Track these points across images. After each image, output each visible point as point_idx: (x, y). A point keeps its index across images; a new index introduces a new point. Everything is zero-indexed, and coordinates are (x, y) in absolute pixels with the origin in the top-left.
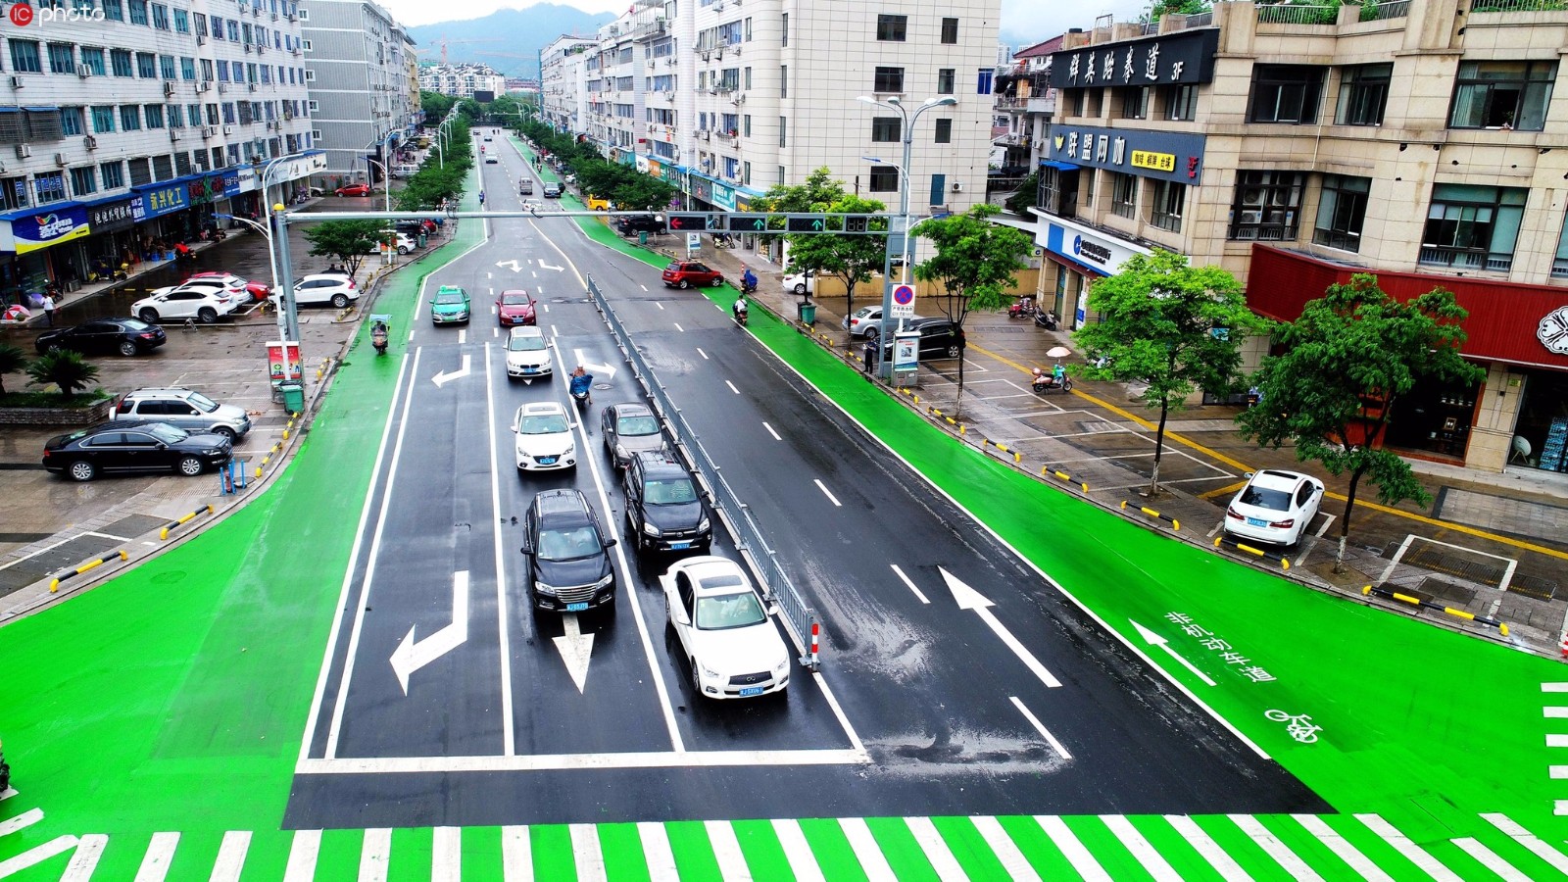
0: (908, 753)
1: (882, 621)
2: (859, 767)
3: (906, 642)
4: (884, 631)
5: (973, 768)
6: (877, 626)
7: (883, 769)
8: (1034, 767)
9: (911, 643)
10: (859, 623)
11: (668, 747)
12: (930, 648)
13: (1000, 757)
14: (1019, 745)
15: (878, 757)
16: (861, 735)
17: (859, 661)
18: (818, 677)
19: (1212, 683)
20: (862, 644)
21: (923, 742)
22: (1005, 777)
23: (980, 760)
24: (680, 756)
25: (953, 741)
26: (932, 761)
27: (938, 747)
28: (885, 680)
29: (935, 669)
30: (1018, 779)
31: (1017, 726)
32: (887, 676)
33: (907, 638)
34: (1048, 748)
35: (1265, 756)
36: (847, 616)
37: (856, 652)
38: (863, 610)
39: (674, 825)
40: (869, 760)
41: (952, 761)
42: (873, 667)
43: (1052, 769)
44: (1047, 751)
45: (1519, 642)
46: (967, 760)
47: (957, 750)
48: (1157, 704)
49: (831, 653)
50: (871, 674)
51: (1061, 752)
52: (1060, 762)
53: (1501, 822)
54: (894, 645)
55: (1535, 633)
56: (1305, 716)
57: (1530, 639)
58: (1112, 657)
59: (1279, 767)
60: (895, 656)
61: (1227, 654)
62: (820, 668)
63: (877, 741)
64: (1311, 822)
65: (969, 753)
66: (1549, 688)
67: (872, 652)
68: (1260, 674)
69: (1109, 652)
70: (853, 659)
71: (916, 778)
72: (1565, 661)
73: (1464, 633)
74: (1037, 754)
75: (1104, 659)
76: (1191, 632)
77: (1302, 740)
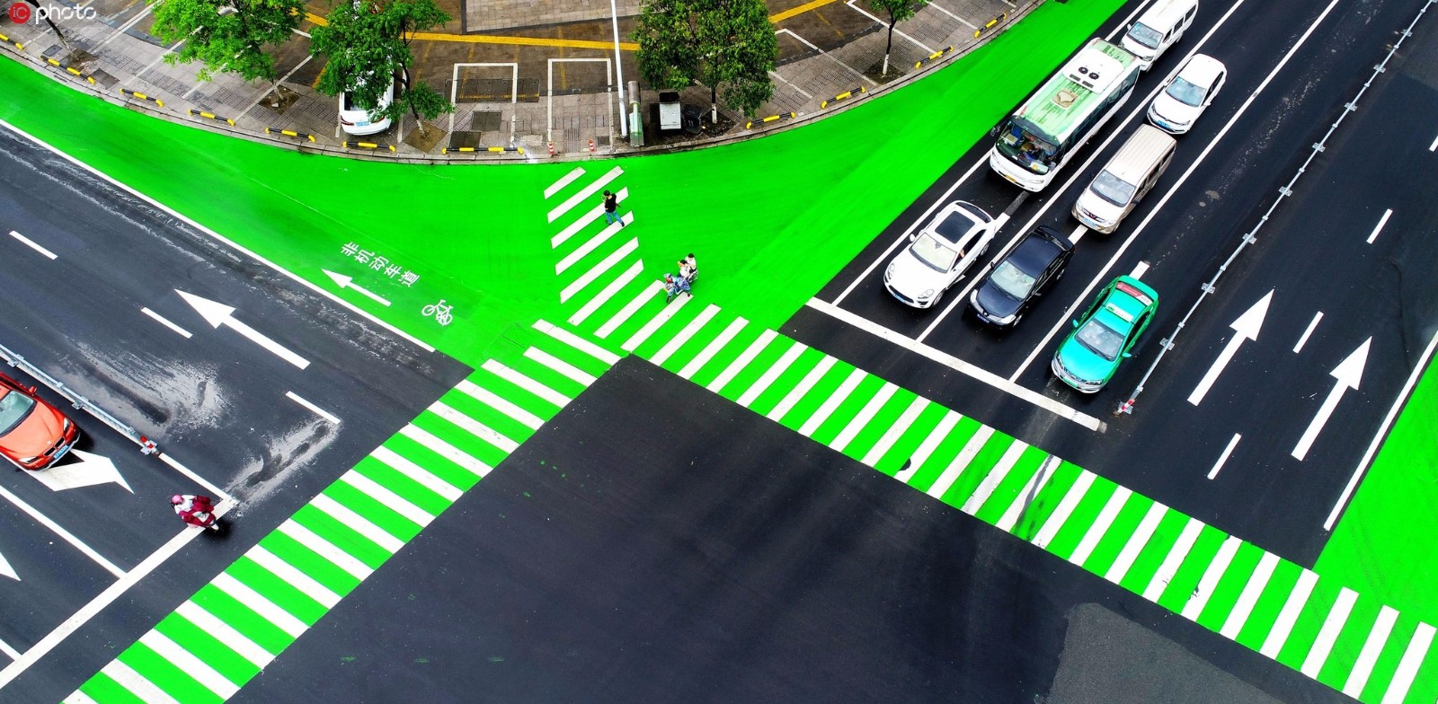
0: (254, 480)
1: (172, 376)
2: (234, 511)
4: (179, 385)
5: (294, 466)
6: (170, 382)
7: (247, 503)
8: (326, 441)
9: (203, 385)
10: (158, 388)
11: (112, 579)
12: (218, 381)
13: (304, 448)
14: (308, 432)
15: (239, 495)
16: (221, 486)
17: (180, 425)
18: (163, 457)
19: (388, 303)
20: (173, 408)
21: (256, 467)
22: (314, 460)
23: (294, 457)
24: (126, 580)
25: (274, 454)
26: (270, 477)
27: (268, 464)
28: (206, 430)
29: (231, 399)
30: (322, 456)
31: (303, 416)
32: (206, 427)
33: (198, 382)
34: (325, 422)
35: (432, 350)
36: (145, 386)
37: (173, 418)
38: (154, 373)
39: (161, 624)
40: (236, 502)
41: (281, 470)
42: (192, 424)
43: (334, 437)
44: (326, 424)
45: (529, 156)
46: (289, 463)
47: (279, 459)
48: (366, 344)
49: (160, 430)
50: (195, 432)
51: (333, 421)
52: (336, 428)
53: (542, 326)
54: (193, 395)
55: (536, 141)
56: (442, 301)
57: (534, 149)
58: (327, 317)
59: (442, 354)
60: (200, 404)
61: (388, 269)
62: (161, 449)
63: (233, 484)
64: (465, 386)
65: (286, 456)
66: (548, 193)
67: (182, 410)
68: (410, 278)
69: (324, 312)
70: (175, 426)
71: (268, 495)
72: (554, 161)
73: (502, 162)
74: (322, 431)
75: (324, 321)
76: (361, 260)
77: (445, 323)
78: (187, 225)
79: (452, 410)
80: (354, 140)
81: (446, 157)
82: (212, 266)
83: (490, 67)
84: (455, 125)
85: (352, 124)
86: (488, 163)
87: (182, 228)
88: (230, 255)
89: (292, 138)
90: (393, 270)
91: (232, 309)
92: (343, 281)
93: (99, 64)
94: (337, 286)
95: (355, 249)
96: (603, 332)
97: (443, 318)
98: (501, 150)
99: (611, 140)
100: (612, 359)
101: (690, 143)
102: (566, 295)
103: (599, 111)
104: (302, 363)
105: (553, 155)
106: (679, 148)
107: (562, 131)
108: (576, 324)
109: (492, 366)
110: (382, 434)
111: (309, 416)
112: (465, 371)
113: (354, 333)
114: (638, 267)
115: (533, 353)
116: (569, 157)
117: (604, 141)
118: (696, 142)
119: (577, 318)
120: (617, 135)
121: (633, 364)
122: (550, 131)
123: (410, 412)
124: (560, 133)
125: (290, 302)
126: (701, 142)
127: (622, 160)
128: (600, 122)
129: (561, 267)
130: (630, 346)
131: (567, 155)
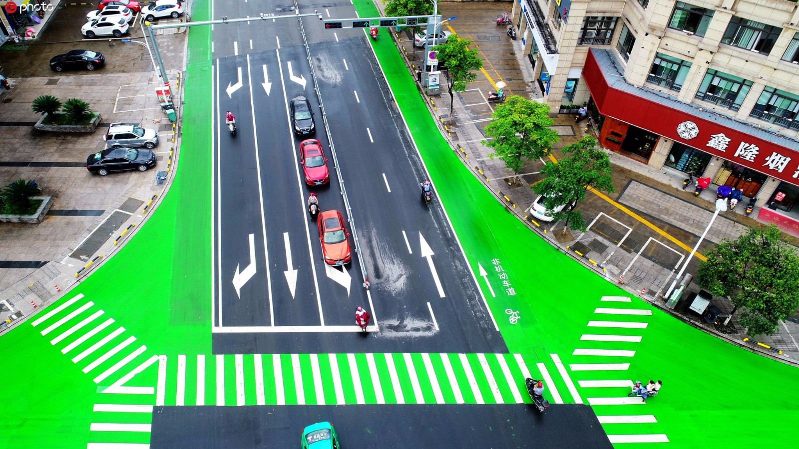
0: (391, 327)
1: (394, 263)
2: (375, 333)
3: (400, 275)
4: (394, 269)
5: (408, 334)
6: (392, 266)
7: (382, 334)
8: (428, 334)
9: (401, 275)
10: (386, 265)
11: (319, 324)
12: (407, 278)
13: (417, 330)
14: (423, 324)
15: (381, 329)
16: (378, 320)
17: (383, 285)
18: (368, 292)
19: (494, 296)
20: (385, 276)
21: (395, 323)
22: (417, 338)
23: (411, 331)
24: (323, 328)
25: (405, 323)
26: (397, 331)
27: (400, 325)
28: (389, 293)
29: (407, 288)
30: (422, 339)
31: (425, 315)
33: (401, 273)
34: (433, 326)
35: (498, 329)
36: (382, 260)
37: (382, 280)
38: (389, 257)
39: (320, 355)
40: (378, 330)
41: (403, 331)
42: (387, 288)
43: (431, 335)
44: (432, 327)
45: (607, 275)
46: (408, 331)
47: (405, 326)
48: (473, 306)
49: (374, 280)
50: (385, 291)
51: (436, 327)
52: (435, 332)
53: (555, 357)
54: (395, 276)
55: (616, 271)
56: (518, 312)
57: (612, 274)
58: (466, 283)
59: (500, 335)
60: (395, 282)
61: (505, 281)
62: (370, 289)
63: (382, 322)
64: (500, 357)
65: (409, 328)
66: (604, 299)
67: (387, 280)
68: (512, 292)
69: (466, 280)
70: (380, 284)
71: (391, 338)
72: (618, 285)
73: (592, 270)
74: (429, 328)
75: (463, 284)
76: (497, 269)
77: (512, 323)
78: (442, 210)
79: (487, 363)
80: (531, 218)
81: (566, 250)
82: (439, 232)
83: (617, 224)
84: (581, 239)
85: (535, 210)
86: (584, 265)
87: (439, 209)
88: (448, 232)
89: (507, 201)
90: (507, 283)
91: (433, 254)
92: (483, 273)
93: (457, 130)
94: (479, 273)
95: (498, 263)
96: (583, 384)
97: (513, 320)
98: (595, 264)
99: (656, 296)
100: (578, 400)
101: (701, 325)
102: (578, 352)
103: (660, 277)
104: (442, 295)
105: (620, 283)
106: (693, 324)
107: (633, 275)
108: (573, 369)
109: (518, 358)
110: (451, 349)
111: (428, 317)
112: (505, 350)
113: (471, 298)
114: (625, 366)
116: (627, 289)
117: (652, 293)
118: (706, 327)
119: (575, 367)
120: (661, 295)
121: (587, 412)
122: (626, 270)
123: (468, 349)
124: (631, 275)
125: (456, 266)
126: (708, 329)
127: (655, 309)
128: (657, 283)
129: (585, 337)
130: (593, 402)
131: (627, 287)
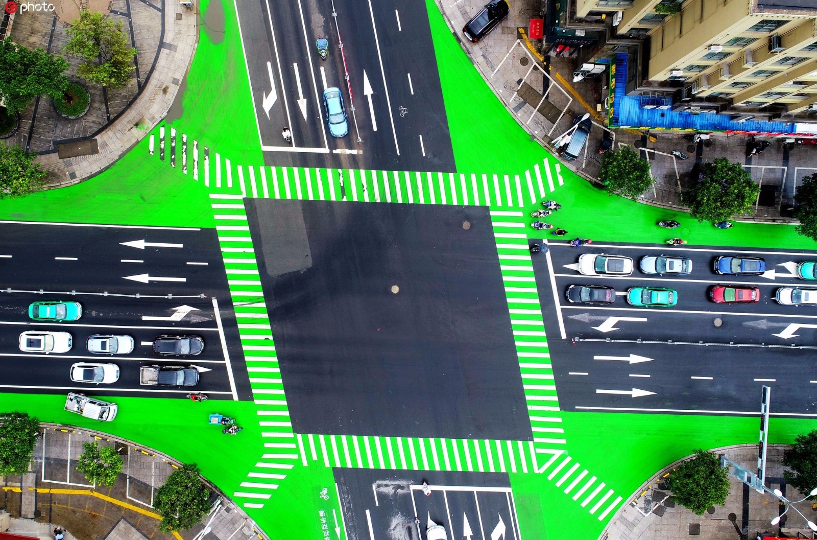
0: (402, 488)
2: (412, 484)
4: (399, 535)
5: (392, 483)
7: (408, 483)
8: (379, 482)
9: (394, 529)
11: (447, 492)
12: (390, 527)
13: (386, 485)
14: (383, 489)
16: (410, 493)
17: (406, 521)
18: (416, 516)
19: (334, 510)
20: (405, 528)
21: (400, 491)
22: (388, 480)
23: (390, 484)
24: (444, 489)
25: (393, 491)
26: (399, 485)
27: (396, 489)
28: (402, 514)
29: (391, 517)
30: (384, 479)
31: (380, 495)
32: (401, 515)
33: (394, 531)
35: (336, 484)
37: (407, 525)
39: (444, 469)
40: (410, 486)
41: (395, 484)
42: (404, 519)
43: (377, 481)
44: (377, 487)
45: (253, 526)
46: (392, 485)
47: (393, 488)
48: (349, 503)
50: (405, 516)
51: (374, 486)
52: (375, 484)
53: (305, 463)
54: (398, 528)
56: (321, 497)
57: (249, 528)
58: (351, 521)
59: (335, 480)
60: (398, 523)
61: (324, 522)
63: (407, 492)
64: (338, 465)
65: (392, 487)
66: (261, 506)
67: (403, 525)
68: (321, 513)
69: (351, 524)
70: (408, 522)
71: (403, 480)
72: (248, 517)
73: (262, 531)
74: (379, 486)
75: (353, 521)
76: (328, 533)
77: (326, 489)
79: (347, 461)
90: (323, 520)
92: (338, 530)
94: (340, 530)
96: (293, 446)
97: (325, 491)
98: (259, 535)
99: (226, 507)
100: (299, 436)
101: (206, 483)
102: (290, 467)
103: (217, 523)
104: (368, 512)
105: (246, 519)
106: (211, 485)
107: (235, 526)
108: (297, 455)
109: (327, 464)
110: (366, 471)
111: (378, 494)
112: (335, 470)
113: (349, 509)
114: (265, 456)
115: (315, 458)
116: (243, 513)
117: (228, 510)
118: (204, 481)
119: (295, 456)
120: (222, 508)
121: (296, 429)
122: (238, 530)
123: (356, 471)
125: (356, 536)
127: (231, 497)
128: (221, 518)
129: (282, 477)
130: (291, 435)
131: (242, 515)
